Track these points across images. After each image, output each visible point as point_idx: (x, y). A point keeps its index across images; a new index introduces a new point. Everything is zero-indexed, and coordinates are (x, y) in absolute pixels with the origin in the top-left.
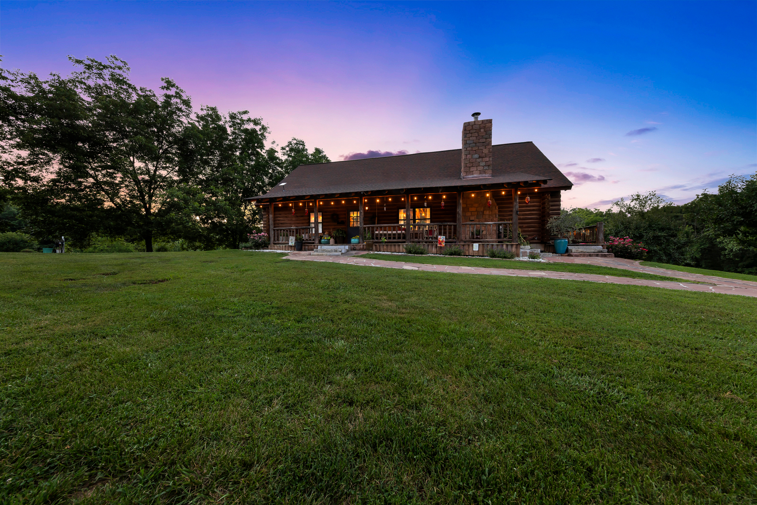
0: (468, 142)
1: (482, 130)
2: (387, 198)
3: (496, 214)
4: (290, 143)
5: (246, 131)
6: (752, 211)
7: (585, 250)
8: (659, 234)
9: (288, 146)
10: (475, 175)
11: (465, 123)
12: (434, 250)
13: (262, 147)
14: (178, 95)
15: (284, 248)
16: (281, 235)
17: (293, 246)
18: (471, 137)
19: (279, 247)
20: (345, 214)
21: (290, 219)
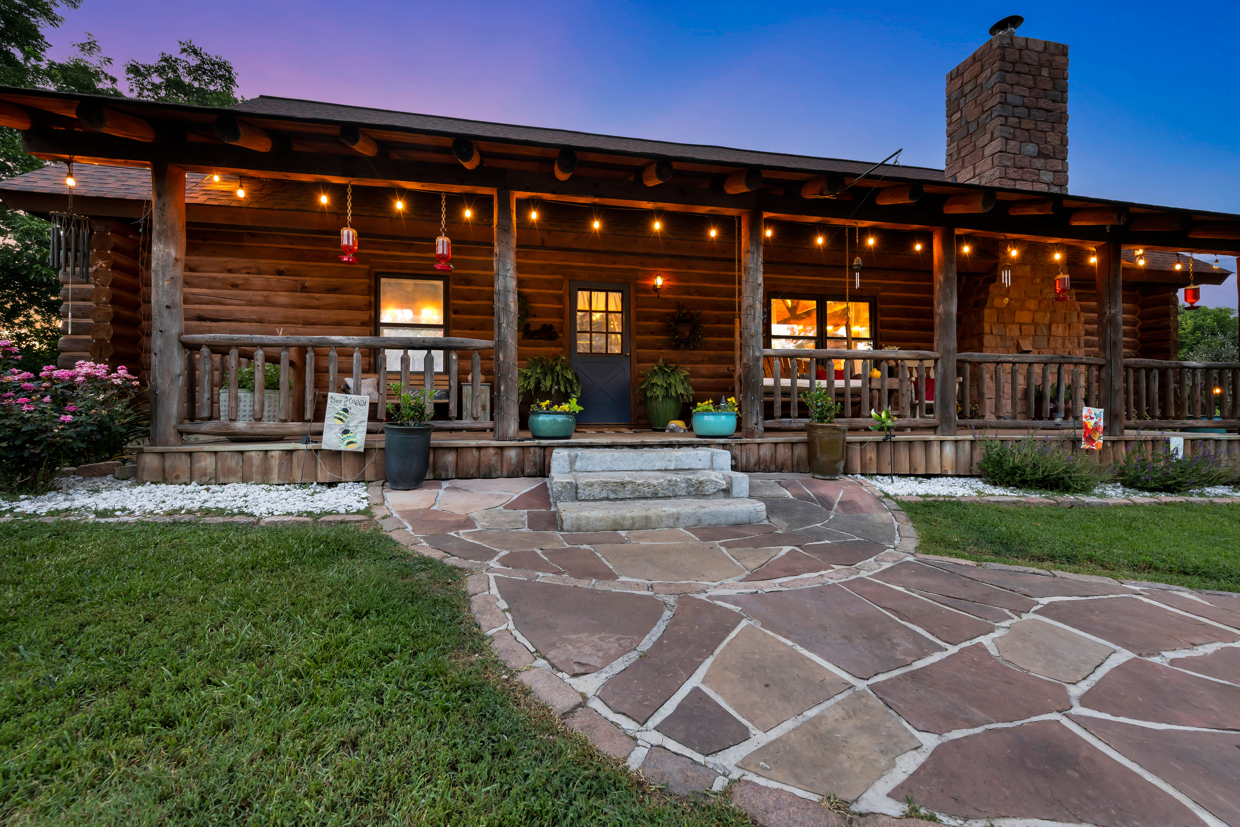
0: (1009, 98)
1: (1045, 72)
15: (275, 463)
16: (245, 384)
17: (355, 454)
18: (1017, 84)
19: (233, 462)
20: (560, 299)
21: (258, 296)
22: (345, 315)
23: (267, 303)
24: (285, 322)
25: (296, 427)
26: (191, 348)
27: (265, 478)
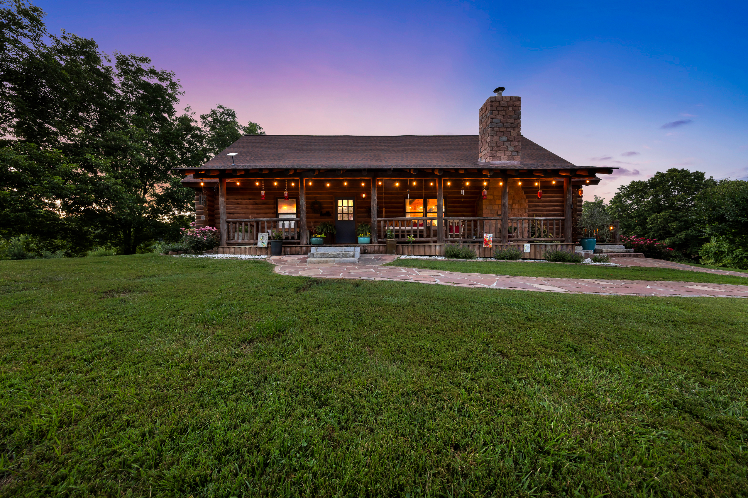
0: (495, 120)
1: (510, 109)
2: (411, 181)
3: (525, 209)
4: (214, 112)
5: (145, 86)
9: (211, 115)
10: (503, 162)
11: (489, 99)
13: (170, 111)
15: (247, 250)
16: (240, 231)
17: (265, 248)
18: (498, 115)
19: (238, 250)
20: (332, 203)
21: (244, 206)
22: (267, 211)
23: (247, 208)
24: (251, 214)
25: (252, 241)
26: (228, 222)
27: (245, 254)
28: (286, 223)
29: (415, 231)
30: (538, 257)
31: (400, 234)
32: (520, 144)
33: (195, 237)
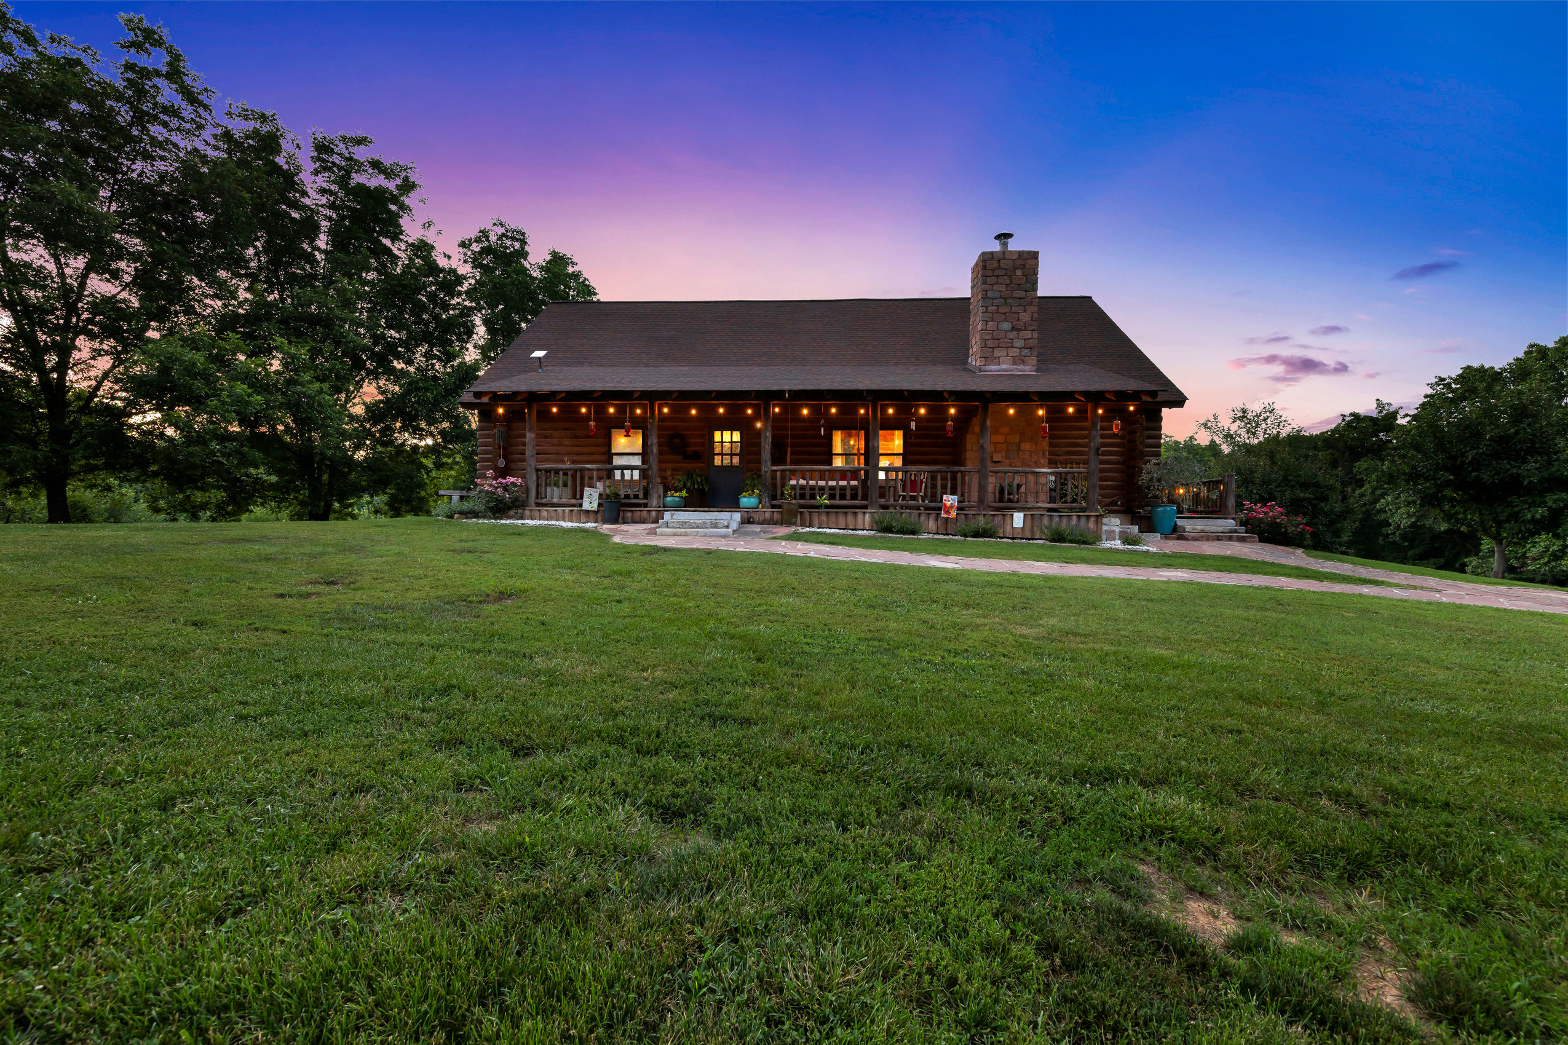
0: (990, 294)
1: (1019, 273)
2: (828, 407)
3: (1044, 452)
4: (485, 234)
5: (362, 192)
6: (1463, 463)
7: (1207, 529)
8: (1302, 495)
9: (478, 240)
10: (1004, 366)
11: (984, 254)
12: (932, 525)
13: (396, 233)
14: (174, 74)
15: (568, 515)
16: (556, 485)
17: (594, 511)
18: (996, 284)
19: (553, 514)
20: (703, 437)
22: (595, 449)
23: (560, 445)
24: (568, 454)
25: (573, 501)
26: (537, 470)
27: (564, 520)
28: (627, 473)
29: (832, 488)
30: (1038, 536)
31: (808, 493)
32: (1036, 335)
33: (494, 493)
